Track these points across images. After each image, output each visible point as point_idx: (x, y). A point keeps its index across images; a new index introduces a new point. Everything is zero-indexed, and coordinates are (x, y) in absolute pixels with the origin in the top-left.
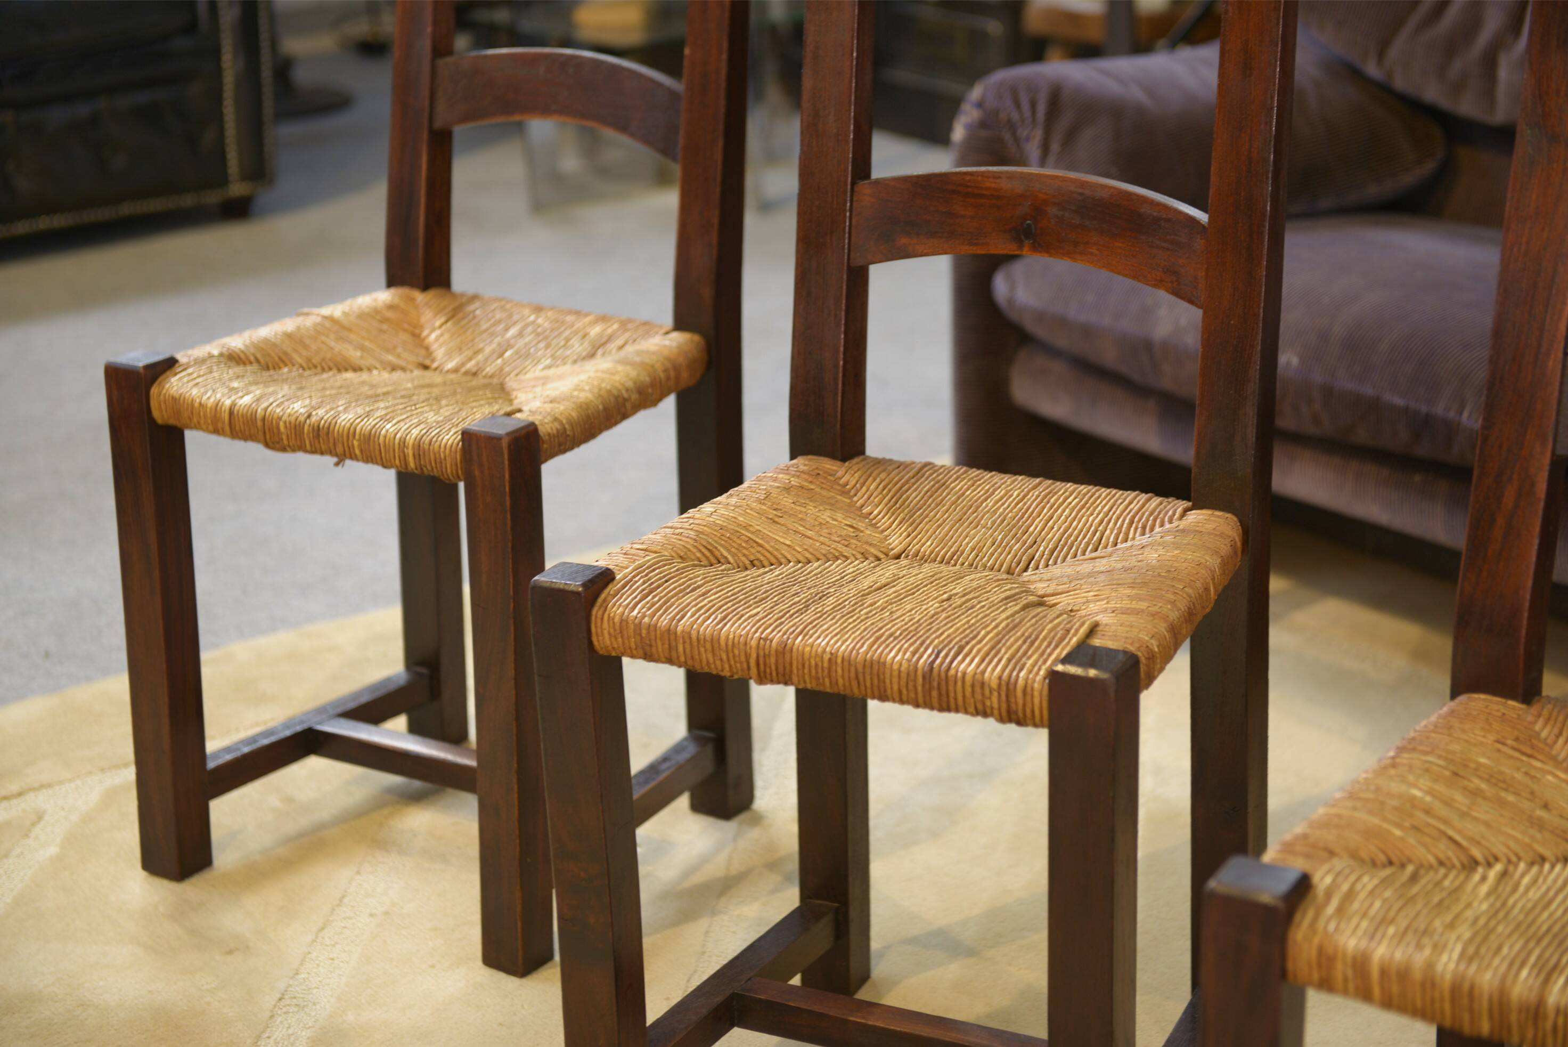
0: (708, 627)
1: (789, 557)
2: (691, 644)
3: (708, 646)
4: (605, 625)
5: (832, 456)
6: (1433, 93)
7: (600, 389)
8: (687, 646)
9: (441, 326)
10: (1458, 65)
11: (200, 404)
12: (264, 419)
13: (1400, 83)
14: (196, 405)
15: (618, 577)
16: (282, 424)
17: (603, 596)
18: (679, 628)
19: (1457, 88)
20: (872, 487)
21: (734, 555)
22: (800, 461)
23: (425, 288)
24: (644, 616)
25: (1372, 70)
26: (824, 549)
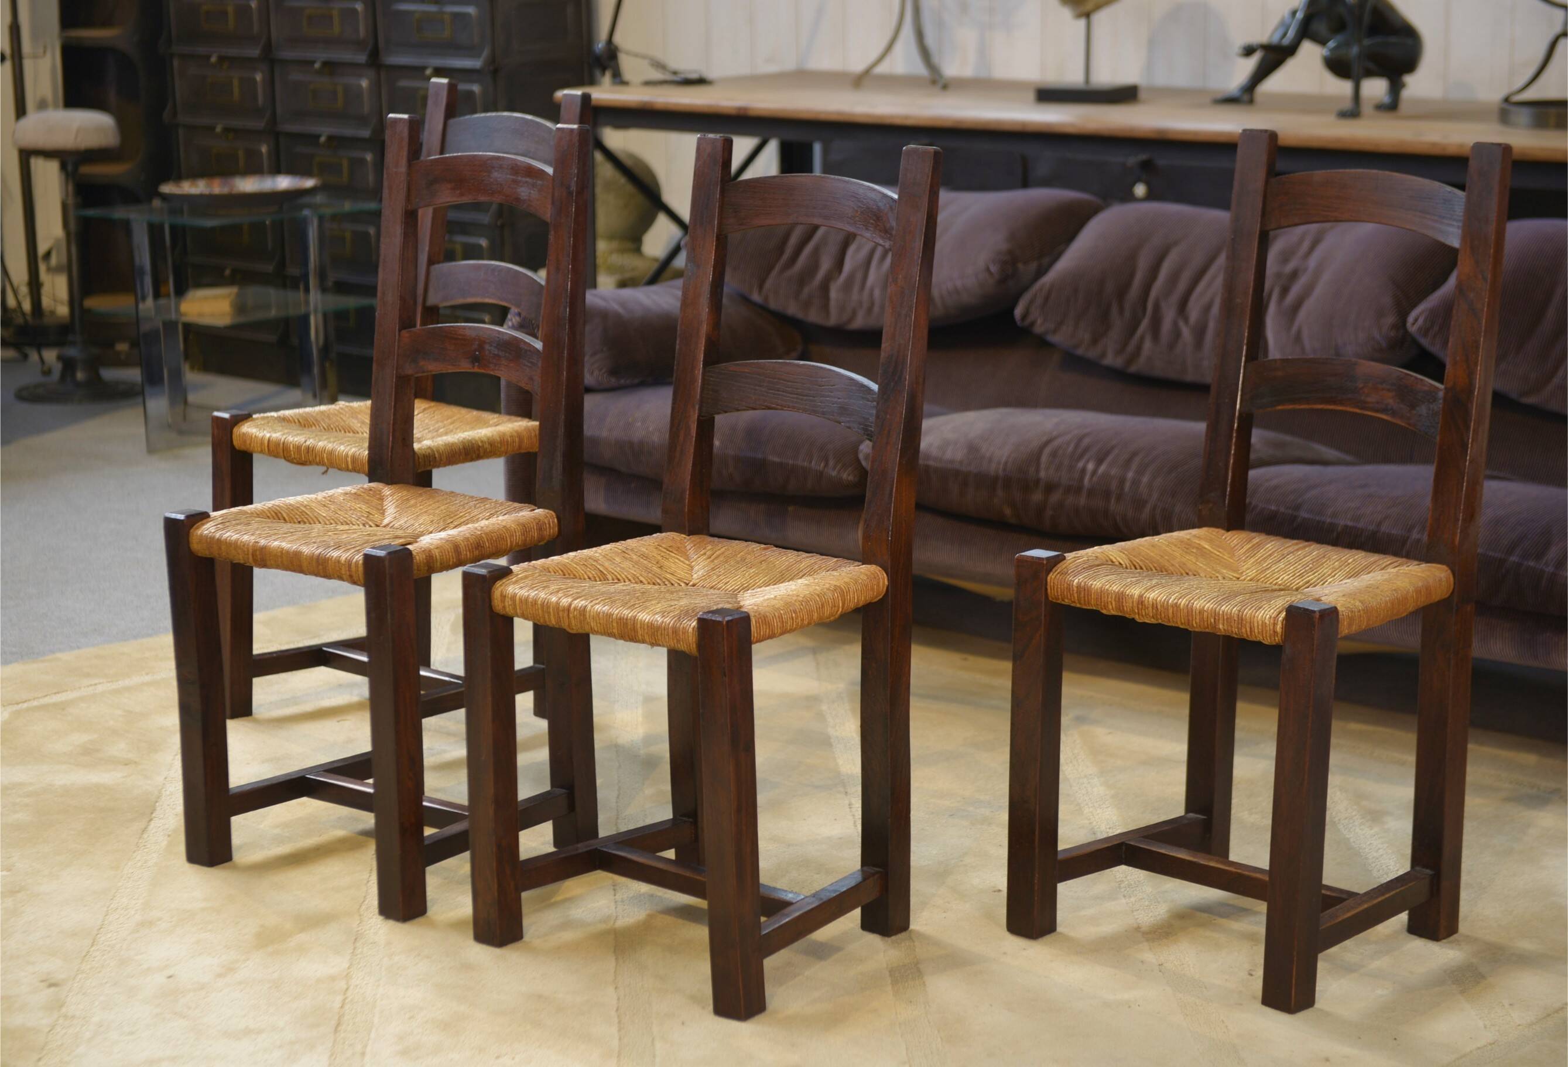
6: (792, 309)
10: (806, 290)
13: (773, 305)
19: (807, 305)
25: (756, 297)
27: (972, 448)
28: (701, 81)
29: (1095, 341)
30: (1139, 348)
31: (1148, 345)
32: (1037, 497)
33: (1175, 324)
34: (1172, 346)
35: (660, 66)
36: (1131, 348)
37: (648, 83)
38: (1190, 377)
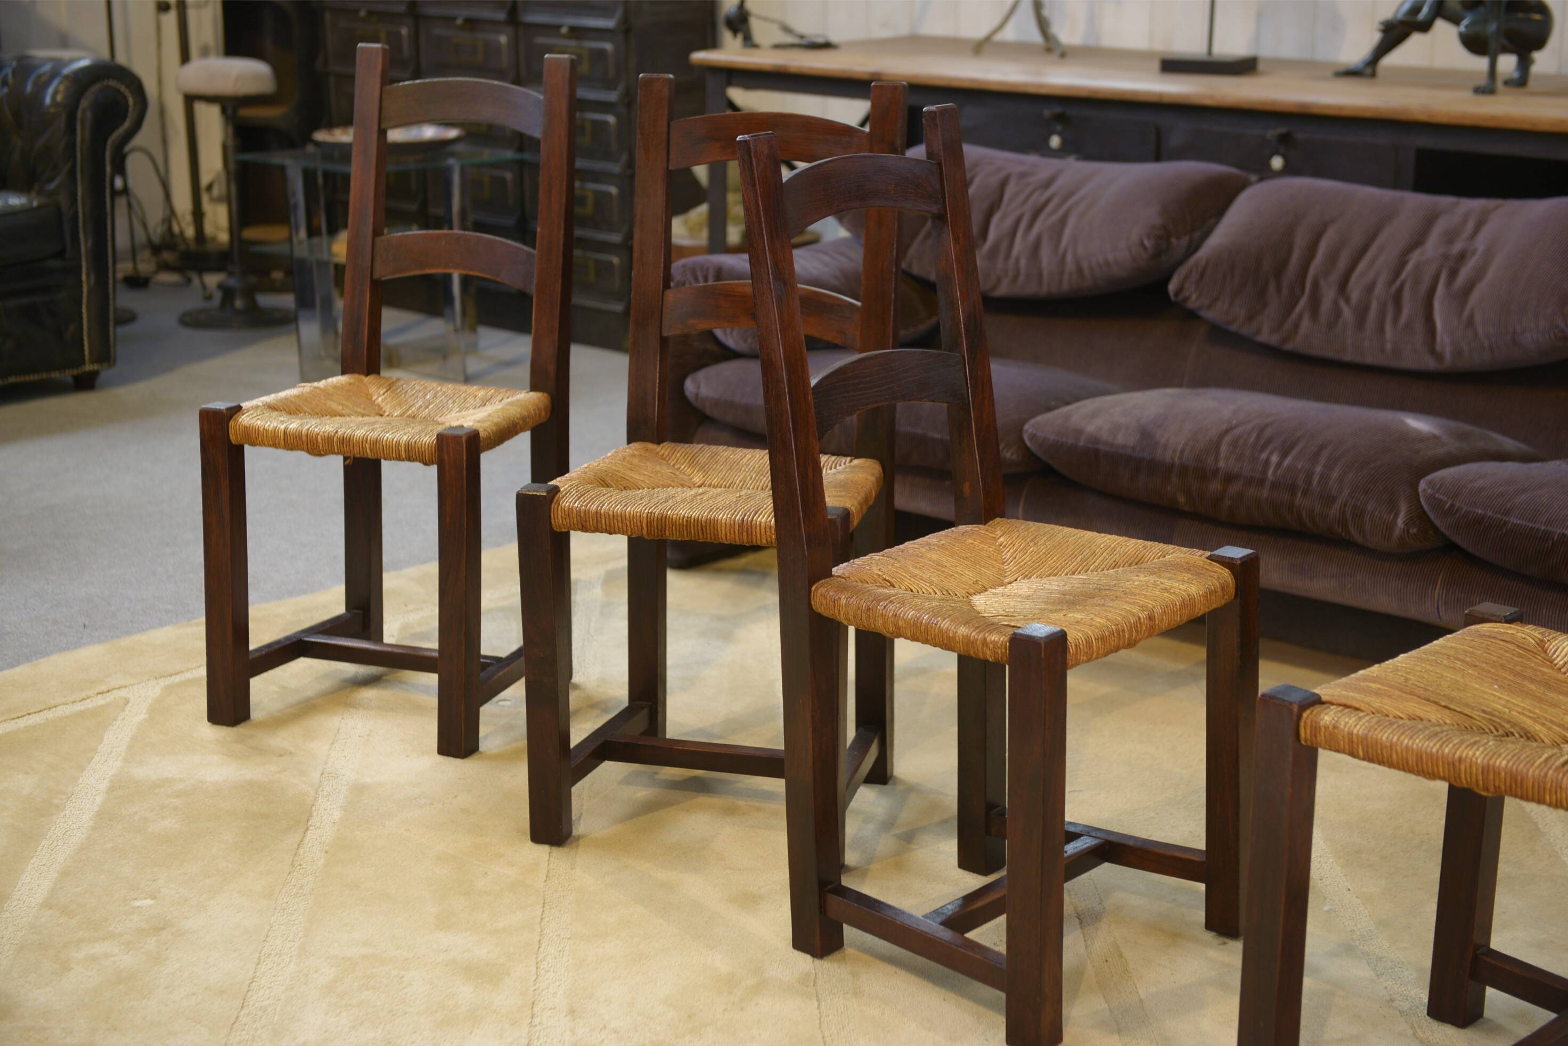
0: (619, 509)
1: (643, 486)
2: (609, 518)
3: (619, 519)
4: (559, 513)
5: (652, 442)
7: (504, 417)
8: (607, 520)
9: (384, 394)
12: (307, 435)
13: (916, 271)
15: (562, 490)
16: (319, 437)
17: (556, 498)
18: (602, 511)
20: (678, 455)
21: (615, 484)
22: (635, 445)
23: (367, 374)
24: (582, 506)
26: (662, 483)
27: (1146, 434)
28: (827, 46)
29: (1250, 318)
30: (1296, 326)
31: (1306, 323)
32: (1215, 486)
33: (1336, 303)
34: (1331, 325)
35: (787, 29)
36: (1288, 326)
37: (777, 47)
38: (1349, 356)
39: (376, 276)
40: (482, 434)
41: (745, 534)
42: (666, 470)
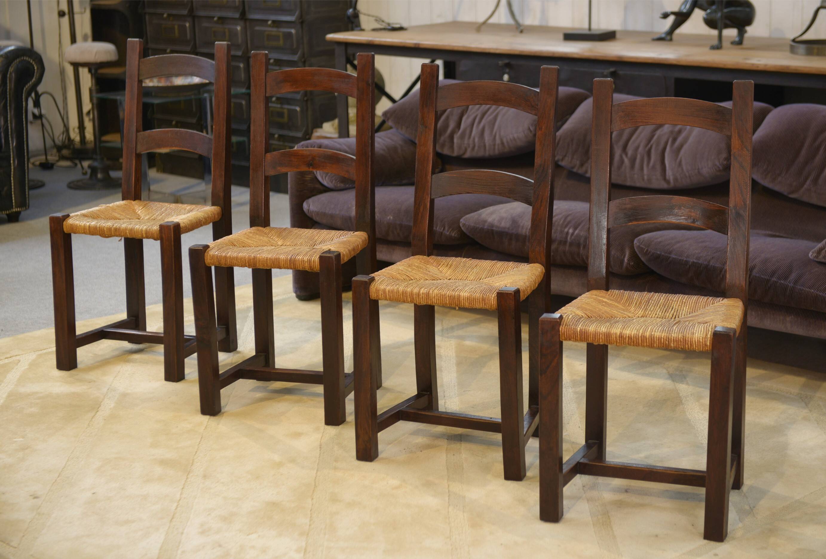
0: (235, 255)
1: (252, 246)
2: (231, 259)
3: (236, 259)
4: (208, 257)
5: (262, 226)
7: (195, 218)
9: (141, 209)
10: (442, 138)
11: (79, 225)
12: (99, 228)
14: (78, 225)
15: (210, 247)
16: (105, 228)
17: (207, 250)
18: (228, 256)
19: (443, 146)
20: (273, 232)
21: (239, 245)
22: (253, 228)
23: (135, 200)
24: (219, 253)
26: (262, 244)
27: (514, 221)
28: (401, 29)
33: (621, 157)
34: (619, 167)
35: (380, 21)
37: (373, 30)
39: (138, 152)
40: (182, 225)
41: (292, 264)
42: (265, 239)
